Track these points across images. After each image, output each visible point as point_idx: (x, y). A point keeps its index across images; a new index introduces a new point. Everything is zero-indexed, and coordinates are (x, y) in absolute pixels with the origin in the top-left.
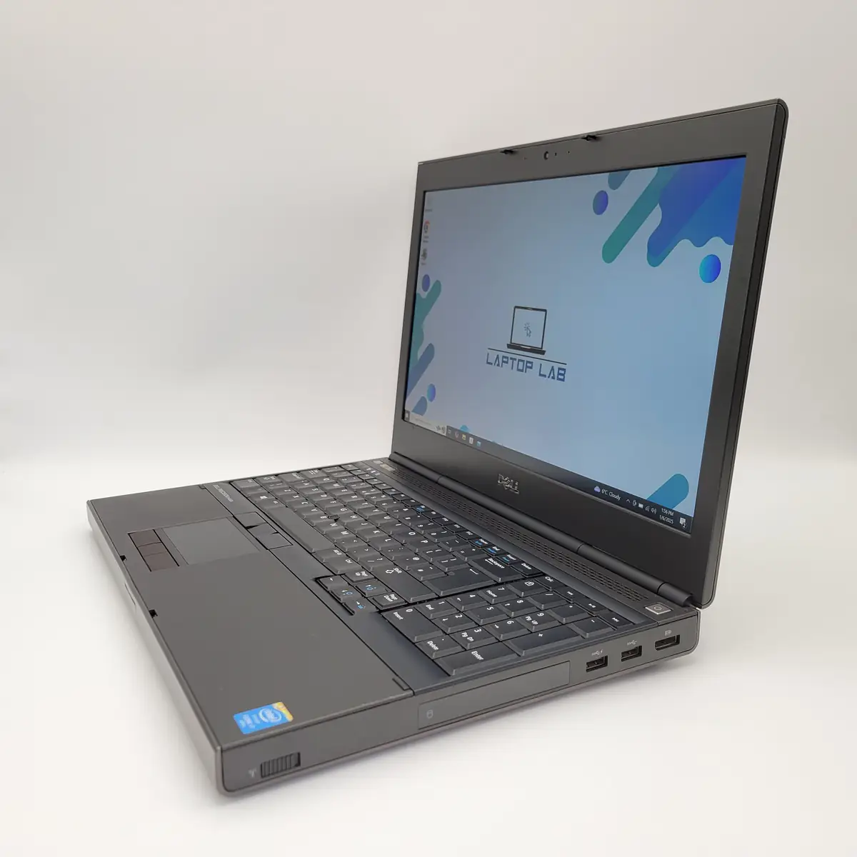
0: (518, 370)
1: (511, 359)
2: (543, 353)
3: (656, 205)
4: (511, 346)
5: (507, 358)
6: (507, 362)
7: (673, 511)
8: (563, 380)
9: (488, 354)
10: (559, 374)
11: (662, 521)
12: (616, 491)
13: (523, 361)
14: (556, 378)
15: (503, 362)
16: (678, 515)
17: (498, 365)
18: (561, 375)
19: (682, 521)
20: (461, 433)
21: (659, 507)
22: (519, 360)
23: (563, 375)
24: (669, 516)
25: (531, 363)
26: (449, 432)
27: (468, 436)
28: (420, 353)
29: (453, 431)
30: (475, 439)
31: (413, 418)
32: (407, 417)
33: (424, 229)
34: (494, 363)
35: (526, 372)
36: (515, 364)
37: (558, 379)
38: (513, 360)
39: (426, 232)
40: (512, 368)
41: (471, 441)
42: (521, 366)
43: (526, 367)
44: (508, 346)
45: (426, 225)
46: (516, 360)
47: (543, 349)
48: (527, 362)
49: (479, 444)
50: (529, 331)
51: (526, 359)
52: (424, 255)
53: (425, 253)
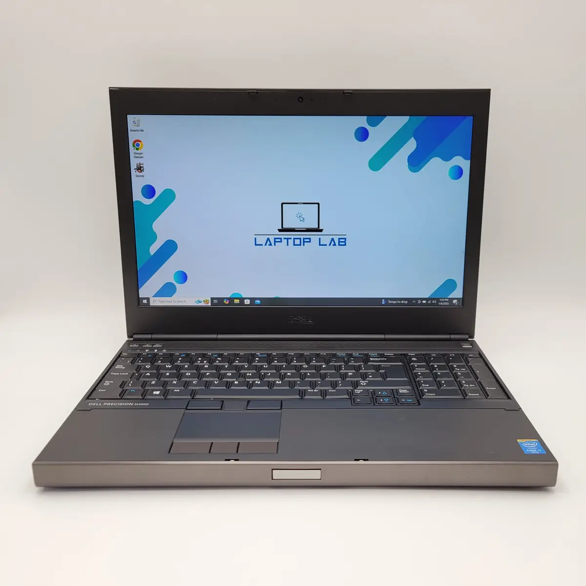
0: (294, 245)
1: (284, 239)
2: (321, 231)
3: (411, 138)
4: (282, 230)
5: (281, 239)
6: (281, 242)
7: (447, 298)
8: (345, 245)
9: (255, 239)
10: (339, 242)
11: (441, 305)
13: (300, 239)
14: (337, 244)
15: (275, 242)
16: (451, 299)
17: (270, 245)
18: (343, 242)
19: (455, 301)
20: (231, 299)
22: (294, 239)
23: (345, 242)
24: (446, 301)
25: (310, 239)
26: (215, 301)
27: (242, 300)
28: (153, 249)
29: (221, 300)
30: (252, 300)
31: (156, 302)
32: (146, 302)
33: (134, 146)
34: (264, 244)
35: (304, 245)
36: (291, 241)
37: (339, 245)
38: (288, 239)
39: (137, 149)
40: (288, 245)
41: (247, 302)
42: (298, 242)
43: (304, 242)
44: (280, 230)
45: (137, 143)
46: (291, 239)
47: (320, 228)
48: (304, 239)
49: (258, 302)
50: (302, 219)
51: (302, 237)
52: (140, 169)
53: (141, 167)
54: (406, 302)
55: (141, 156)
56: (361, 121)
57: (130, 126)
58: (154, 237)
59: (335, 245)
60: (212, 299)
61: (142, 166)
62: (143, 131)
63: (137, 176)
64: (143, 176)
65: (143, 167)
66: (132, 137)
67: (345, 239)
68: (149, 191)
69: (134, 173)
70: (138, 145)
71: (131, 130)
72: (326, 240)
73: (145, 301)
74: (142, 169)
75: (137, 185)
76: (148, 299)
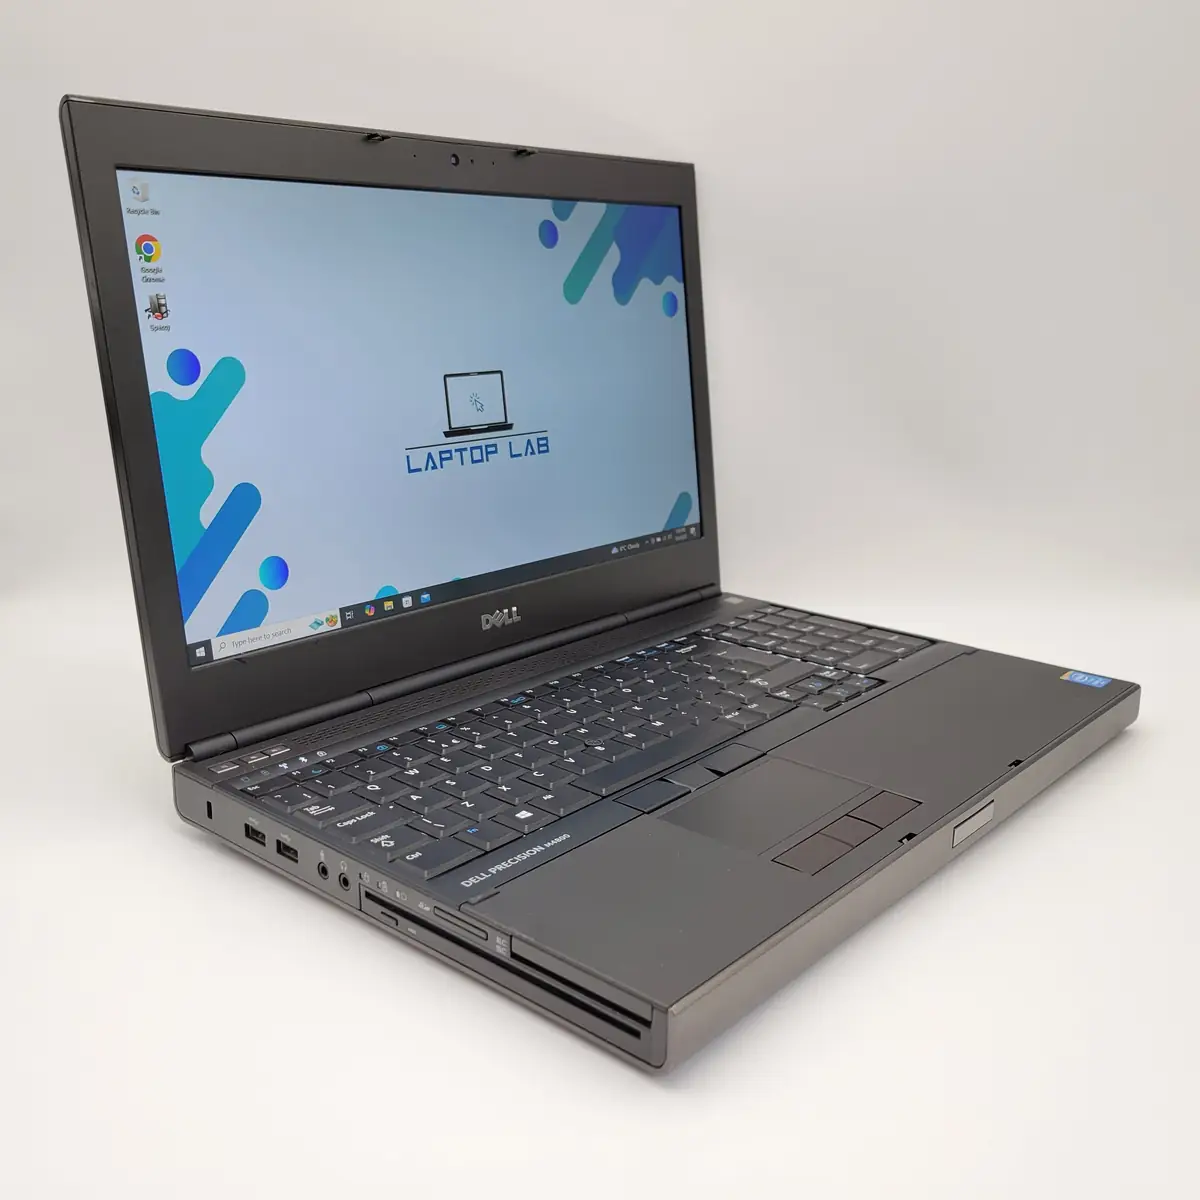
0: (473, 462)
1: (456, 450)
2: (509, 427)
3: (612, 243)
4: (451, 433)
5: (449, 452)
6: (450, 458)
7: (683, 527)
8: (547, 451)
9: (408, 457)
10: (539, 445)
11: (679, 542)
12: (632, 541)
13: (480, 447)
14: (536, 451)
15: (442, 459)
16: (688, 528)
17: (434, 467)
18: (543, 446)
19: (693, 531)
20: (377, 604)
21: (672, 531)
22: (472, 449)
23: (546, 445)
24: (683, 533)
25: (495, 445)
26: (349, 615)
27: (397, 599)
28: (208, 514)
29: (358, 609)
30: (415, 595)
31: (226, 648)
32: (203, 654)
33: (139, 252)
34: (423, 469)
35: (487, 460)
36: (466, 455)
37: (540, 452)
38: (460, 450)
39: (148, 259)
40: (462, 464)
41: (407, 602)
42: (477, 455)
43: (488, 453)
44: (447, 434)
45: (146, 243)
46: (465, 449)
47: (509, 422)
48: (487, 446)
49: (426, 597)
50: (479, 405)
51: (483, 443)
52: (158, 309)
53: (160, 305)
54: (637, 546)
55: (159, 275)
56: (543, 209)
57: (127, 200)
58: (206, 482)
59: (533, 453)
60: (343, 611)
61: (163, 302)
62: (157, 213)
63: (155, 329)
64: (167, 328)
65: (165, 305)
66: (133, 228)
67: (546, 439)
68: (186, 366)
69: (145, 322)
70: (149, 249)
71: (129, 211)
72: (519, 445)
73: (201, 652)
74: (163, 309)
75: (156, 349)
76: (207, 644)
